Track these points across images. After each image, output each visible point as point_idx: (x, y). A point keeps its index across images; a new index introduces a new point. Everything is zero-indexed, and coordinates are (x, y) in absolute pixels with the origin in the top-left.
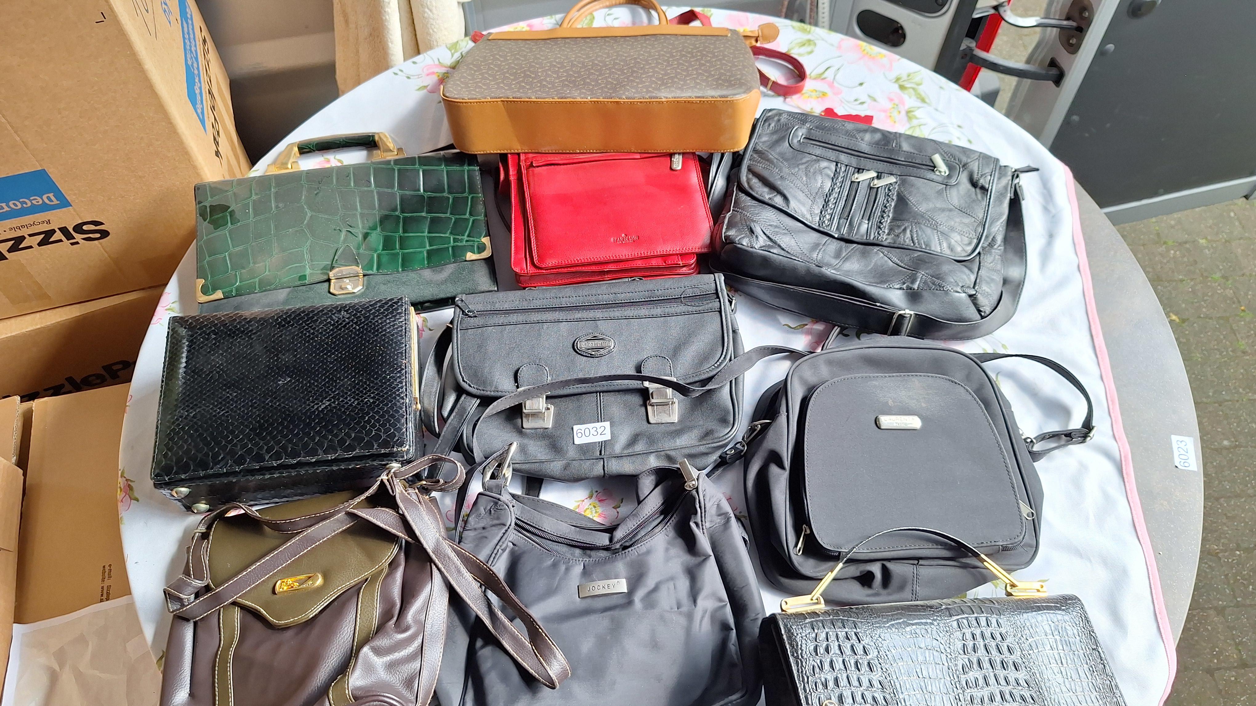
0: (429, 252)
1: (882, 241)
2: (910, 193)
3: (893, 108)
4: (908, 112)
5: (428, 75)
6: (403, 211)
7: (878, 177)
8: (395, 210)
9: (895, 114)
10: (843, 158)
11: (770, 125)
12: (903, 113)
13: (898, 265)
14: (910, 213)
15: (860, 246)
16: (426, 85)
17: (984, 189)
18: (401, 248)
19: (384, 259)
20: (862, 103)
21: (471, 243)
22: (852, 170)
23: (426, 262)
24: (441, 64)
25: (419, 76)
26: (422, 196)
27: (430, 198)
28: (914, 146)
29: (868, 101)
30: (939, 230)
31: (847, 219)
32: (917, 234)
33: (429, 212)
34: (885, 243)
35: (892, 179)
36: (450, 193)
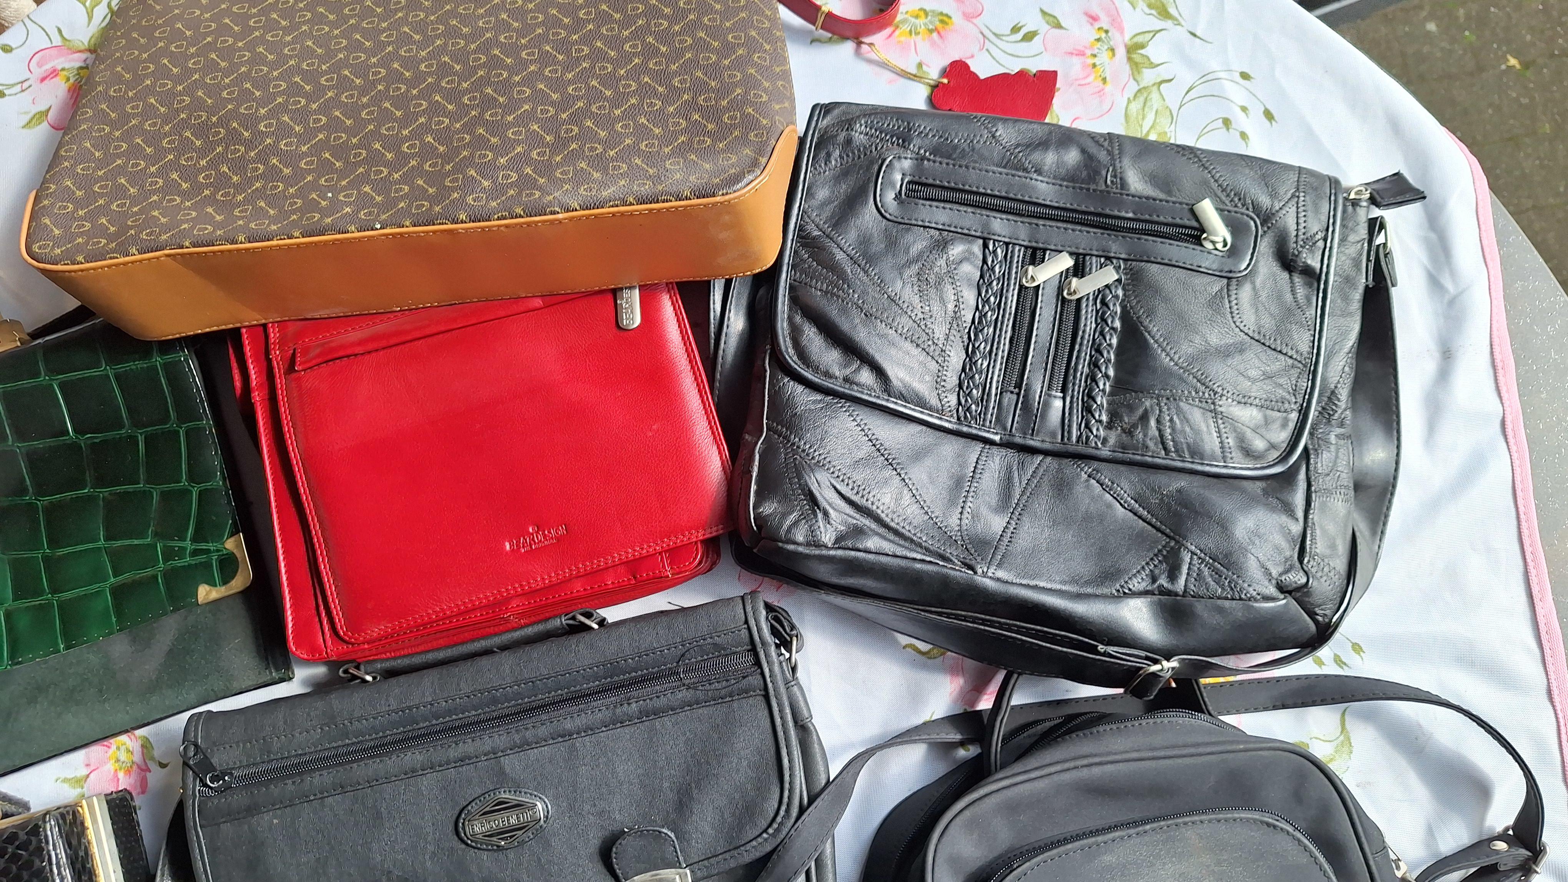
0: (118, 592)
1: (1097, 448)
2: (1150, 313)
3: (1098, 40)
4: (1132, 49)
5: (43, 80)
6: (40, 491)
7: (1079, 270)
8: (22, 491)
9: (1104, 57)
10: (1000, 225)
11: (829, 155)
12: (1121, 52)
13: (1135, 514)
14: (1154, 371)
15: (1049, 459)
16: (43, 108)
17: (1312, 276)
18: (54, 591)
19: (23, 622)
20: (1029, 37)
21: (202, 558)
22: (1018, 253)
23: (114, 619)
24: (66, 46)
25: (23, 85)
26: (74, 447)
27: (93, 447)
28: (1153, 179)
29: (1043, 27)
30: (1220, 409)
31: (1018, 394)
32: (1173, 429)
33: (100, 482)
34: (1105, 452)
35: (1109, 275)
36: (137, 424)
